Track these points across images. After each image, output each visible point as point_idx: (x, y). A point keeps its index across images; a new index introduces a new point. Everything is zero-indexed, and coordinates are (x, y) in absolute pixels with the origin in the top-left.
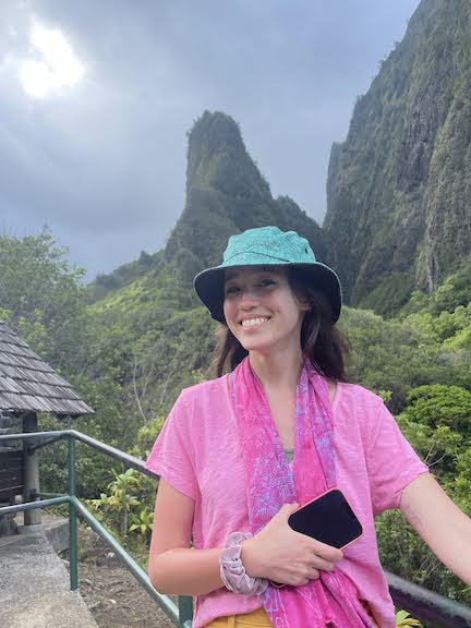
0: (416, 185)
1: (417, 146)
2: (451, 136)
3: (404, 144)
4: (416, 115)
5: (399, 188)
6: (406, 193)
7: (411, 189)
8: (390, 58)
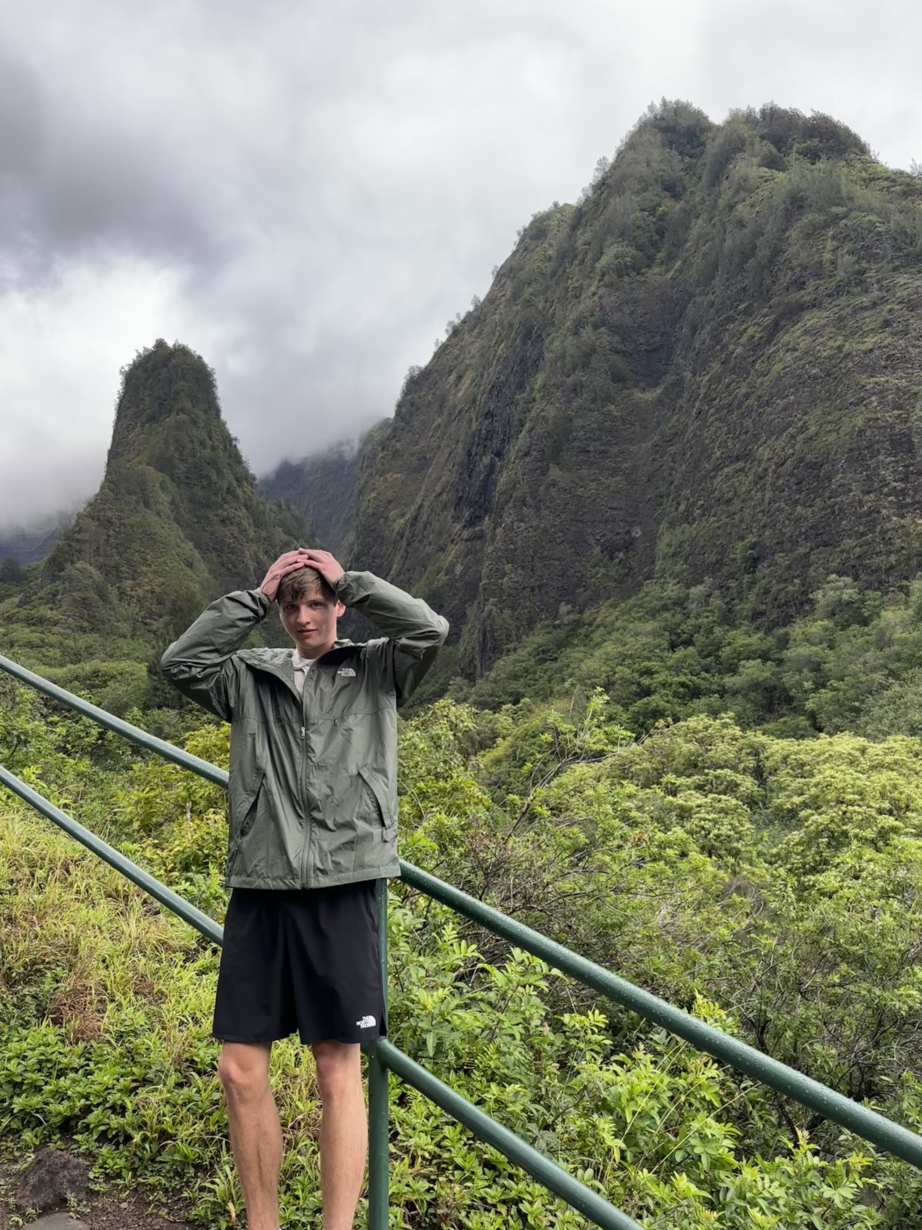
0: (480, 518)
1: (486, 460)
2: (526, 454)
3: (469, 454)
4: (489, 415)
5: (456, 519)
6: (464, 527)
7: (473, 522)
8: (464, 322)
